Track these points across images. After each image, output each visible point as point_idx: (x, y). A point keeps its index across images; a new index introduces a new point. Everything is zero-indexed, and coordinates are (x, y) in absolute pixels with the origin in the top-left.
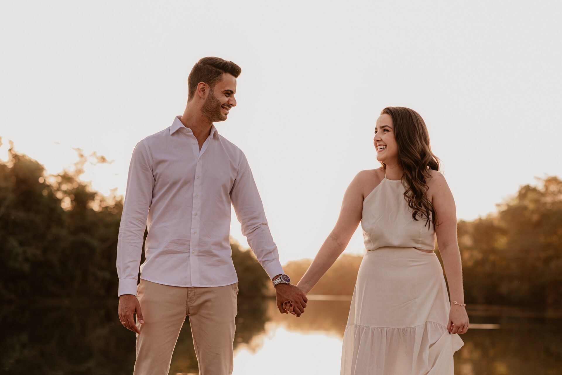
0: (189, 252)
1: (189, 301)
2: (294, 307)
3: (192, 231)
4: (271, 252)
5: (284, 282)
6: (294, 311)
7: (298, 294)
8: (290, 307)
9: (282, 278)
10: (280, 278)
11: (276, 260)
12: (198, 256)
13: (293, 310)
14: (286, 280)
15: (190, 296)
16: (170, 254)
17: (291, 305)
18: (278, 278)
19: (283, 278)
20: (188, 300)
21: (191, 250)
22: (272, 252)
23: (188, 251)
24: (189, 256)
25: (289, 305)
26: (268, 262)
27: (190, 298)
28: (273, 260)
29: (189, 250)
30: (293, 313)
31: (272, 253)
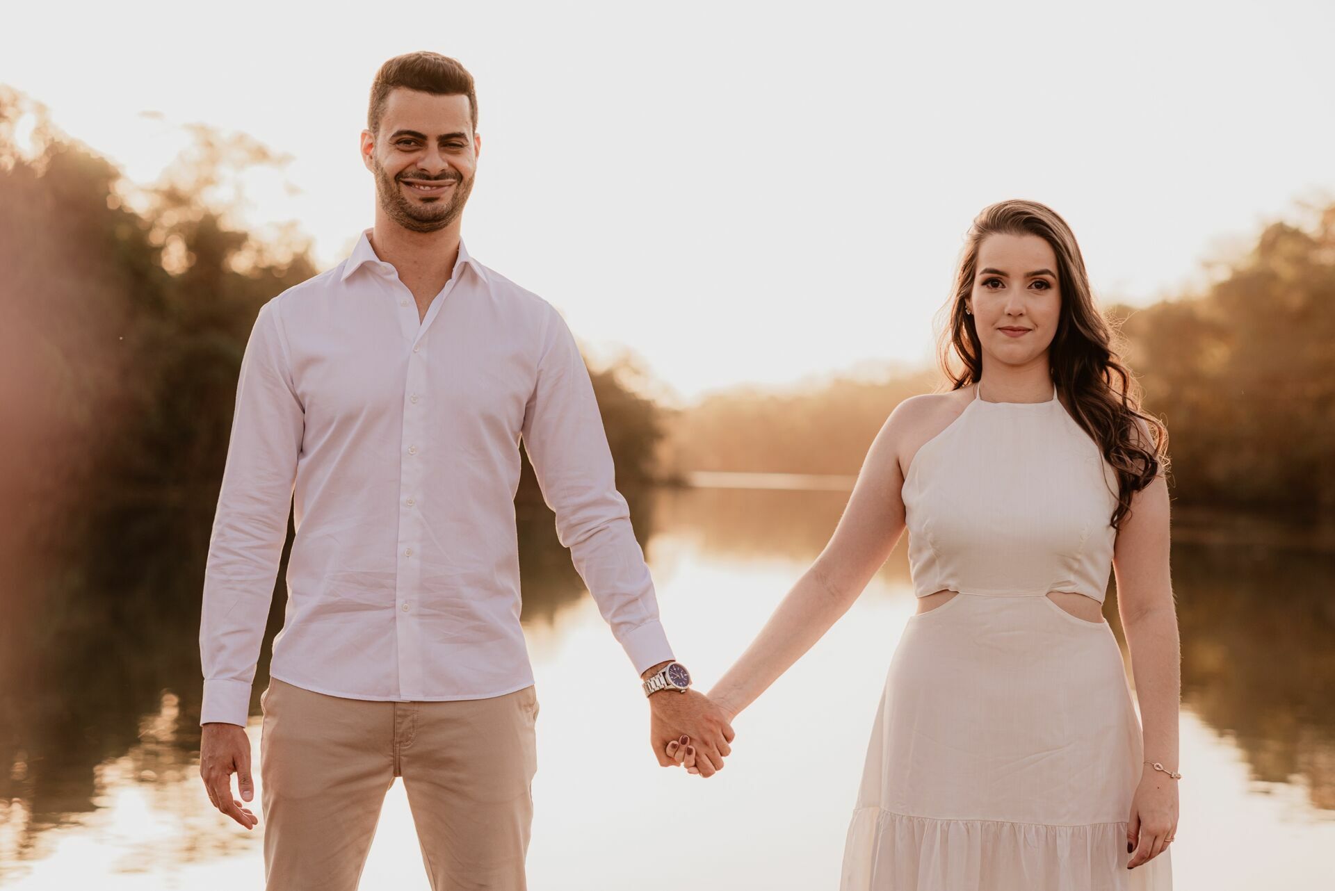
0: (394, 606)
1: (400, 742)
2: (697, 754)
3: (402, 548)
4: (637, 599)
5: (673, 685)
6: (695, 766)
7: (710, 721)
8: (686, 755)
9: (667, 675)
10: (664, 673)
11: (649, 620)
12: (421, 616)
13: (693, 763)
14: (677, 681)
15: (401, 731)
16: (344, 611)
17: (689, 752)
18: (658, 676)
19: (670, 676)
20: (397, 739)
21: (400, 602)
22: (640, 600)
23: (393, 602)
24: (395, 618)
25: (684, 747)
26: (628, 626)
27: (402, 735)
28: (643, 620)
29: (395, 600)
30: (694, 769)
31: (640, 602)
